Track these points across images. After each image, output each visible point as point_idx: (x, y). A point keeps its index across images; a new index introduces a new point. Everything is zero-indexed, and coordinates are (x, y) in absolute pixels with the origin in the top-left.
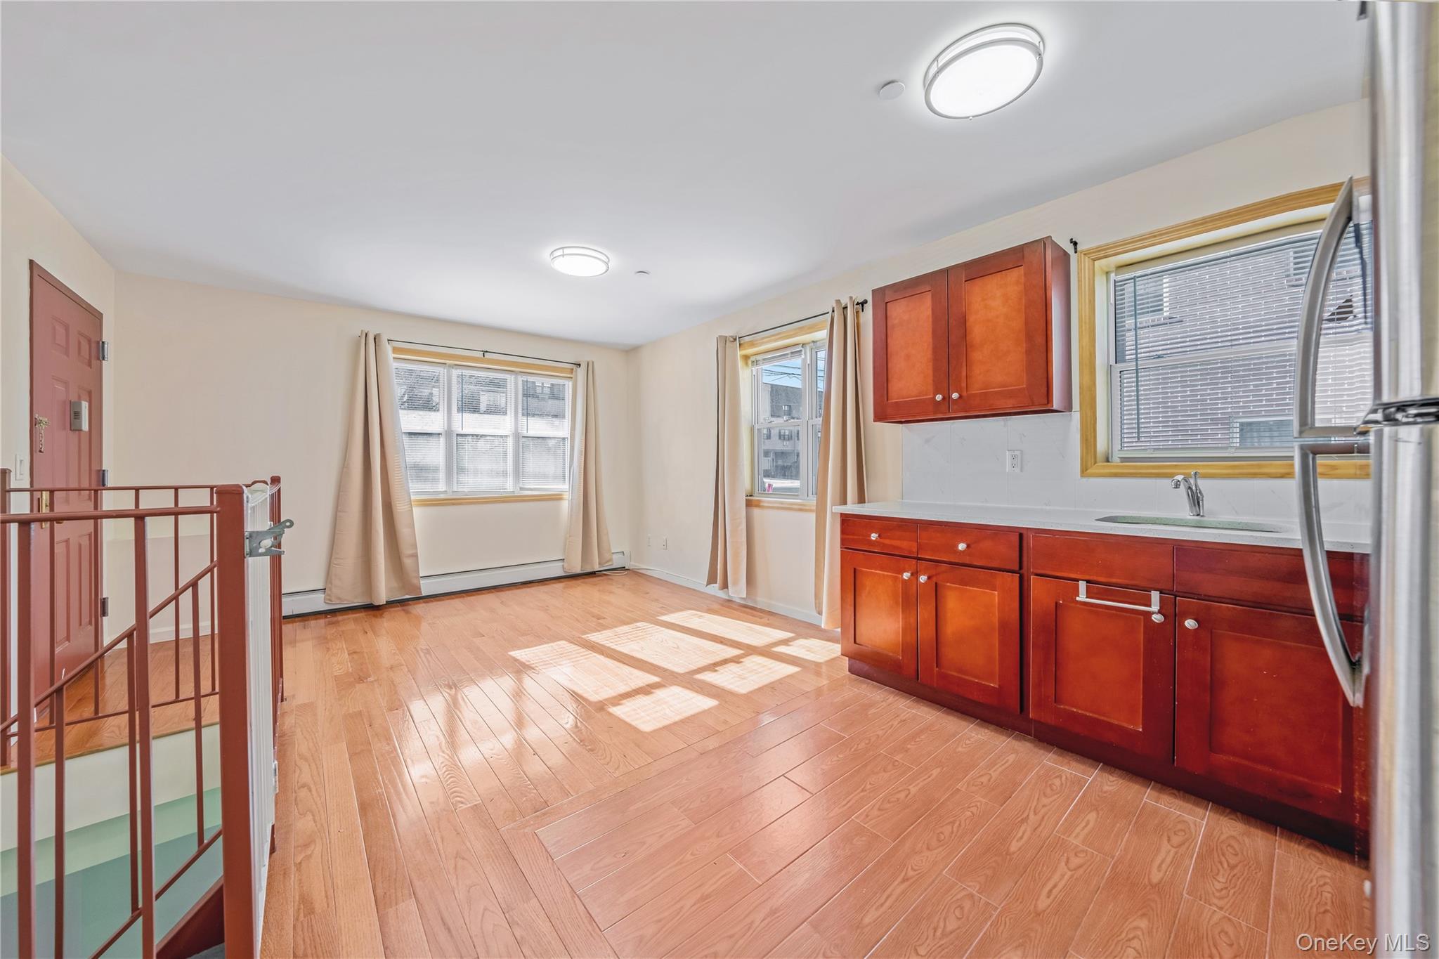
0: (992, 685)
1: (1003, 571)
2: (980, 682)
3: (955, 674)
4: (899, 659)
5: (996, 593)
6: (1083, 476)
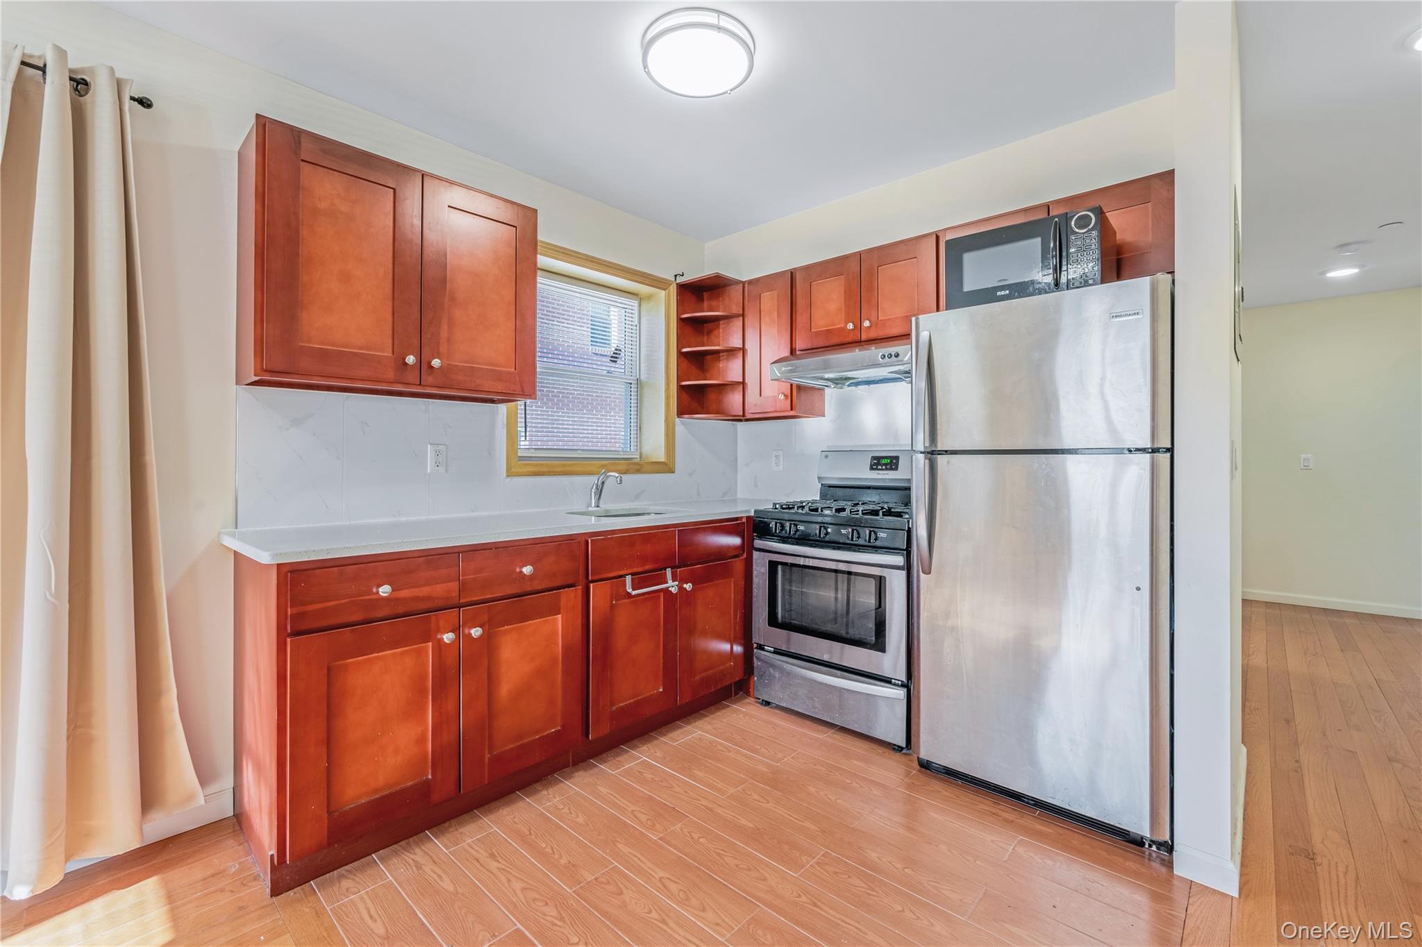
0: (553, 730)
1: (564, 588)
2: (541, 735)
3: (511, 746)
4: (427, 782)
5: (560, 616)
6: (508, 476)
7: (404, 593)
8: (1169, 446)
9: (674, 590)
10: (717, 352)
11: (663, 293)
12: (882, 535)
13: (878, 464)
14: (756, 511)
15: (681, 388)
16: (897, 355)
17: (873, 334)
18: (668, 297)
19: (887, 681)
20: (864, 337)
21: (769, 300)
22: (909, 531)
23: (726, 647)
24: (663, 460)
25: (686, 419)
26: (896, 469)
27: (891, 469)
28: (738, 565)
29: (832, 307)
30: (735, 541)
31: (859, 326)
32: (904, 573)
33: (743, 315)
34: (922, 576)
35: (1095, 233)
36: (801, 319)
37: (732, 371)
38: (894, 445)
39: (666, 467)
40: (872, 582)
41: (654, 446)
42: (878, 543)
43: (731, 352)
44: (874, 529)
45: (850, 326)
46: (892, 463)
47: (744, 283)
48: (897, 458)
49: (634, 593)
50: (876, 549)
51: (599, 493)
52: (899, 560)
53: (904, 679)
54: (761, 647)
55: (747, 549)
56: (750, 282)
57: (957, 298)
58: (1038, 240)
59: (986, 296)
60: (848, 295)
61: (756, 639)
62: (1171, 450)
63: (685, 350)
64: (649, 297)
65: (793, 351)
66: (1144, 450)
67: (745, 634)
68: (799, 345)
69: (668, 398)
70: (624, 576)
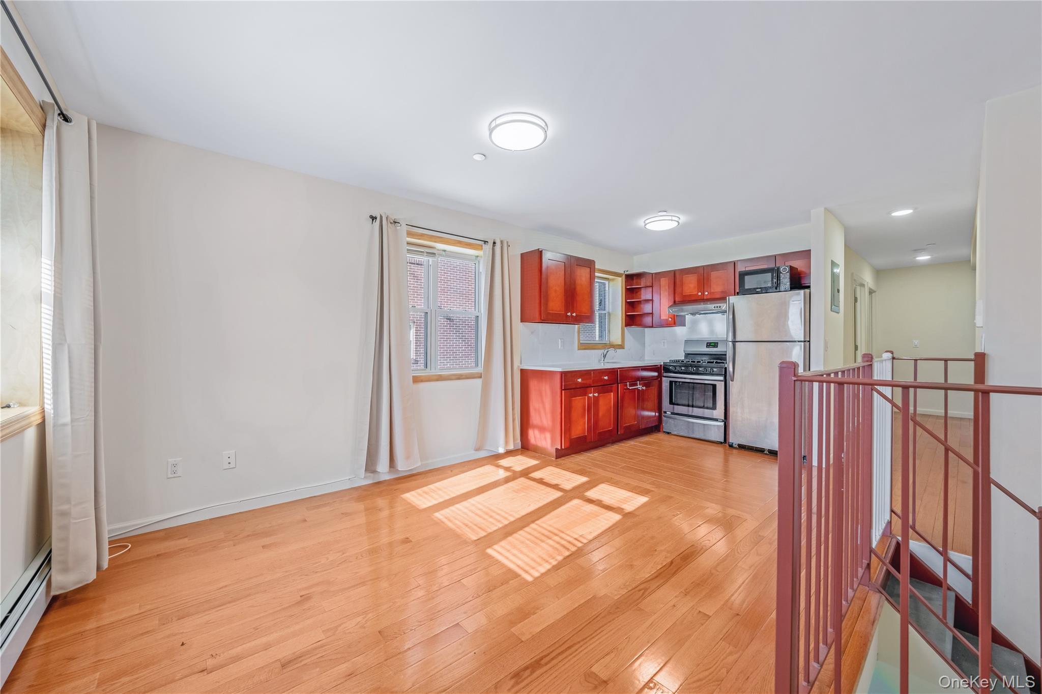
0: (611, 430)
2: (608, 431)
3: (602, 432)
4: (586, 436)
5: (612, 393)
6: (578, 349)
7: (585, 382)
8: (809, 340)
9: (640, 389)
10: (640, 301)
11: (620, 278)
12: (715, 370)
13: (710, 345)
14: (664, 363)
15: (627, 316)
16: (720, 307)
17: (709, 297)
18: (622, 279)
19: (716, 420)
20: (705, 298)
21: (664, 281)
22: (726, 368)
23: (654, 414)
24: (620, 344)
25: (629, 328)
26: (717, 347)
27: (715, 347)
28: (656, 383)
29: (692, 286)
30: (656, 374)
31: (703, 294)
32: (723, 383)
33: (652, 287)
34: (730, 382)
35: (788, 274)
36: (678, 290)
37: (647, 308)
38: (716, 338)
39: (621, 347)
40: (712, 386)
41: (616, 338)
42: (714, 373)
43: (647, 301)
44: (712, 368)
45: (700, 294)
46: (715, 345)
47: (652, 274)
48: (717, 343)
49: (630, 388)
50: (713, 375)
51: (605, 356)
52: (722, 378)
53: (723, 419)
54: (665, 412)
55: (660, 376)
56: (656, 274)
57: (743, 291)
58: (770, 274)
59: (753, 291)
60: (699, 281)
61: (664, 410)
62: (809, 341)
63: (628, 301)
64: (613, 280)
65: (675, 302)
66: (801, 341)
67: (659, 408)
68: (677, 299)
69: (622, 319)
70: (627, 382)
